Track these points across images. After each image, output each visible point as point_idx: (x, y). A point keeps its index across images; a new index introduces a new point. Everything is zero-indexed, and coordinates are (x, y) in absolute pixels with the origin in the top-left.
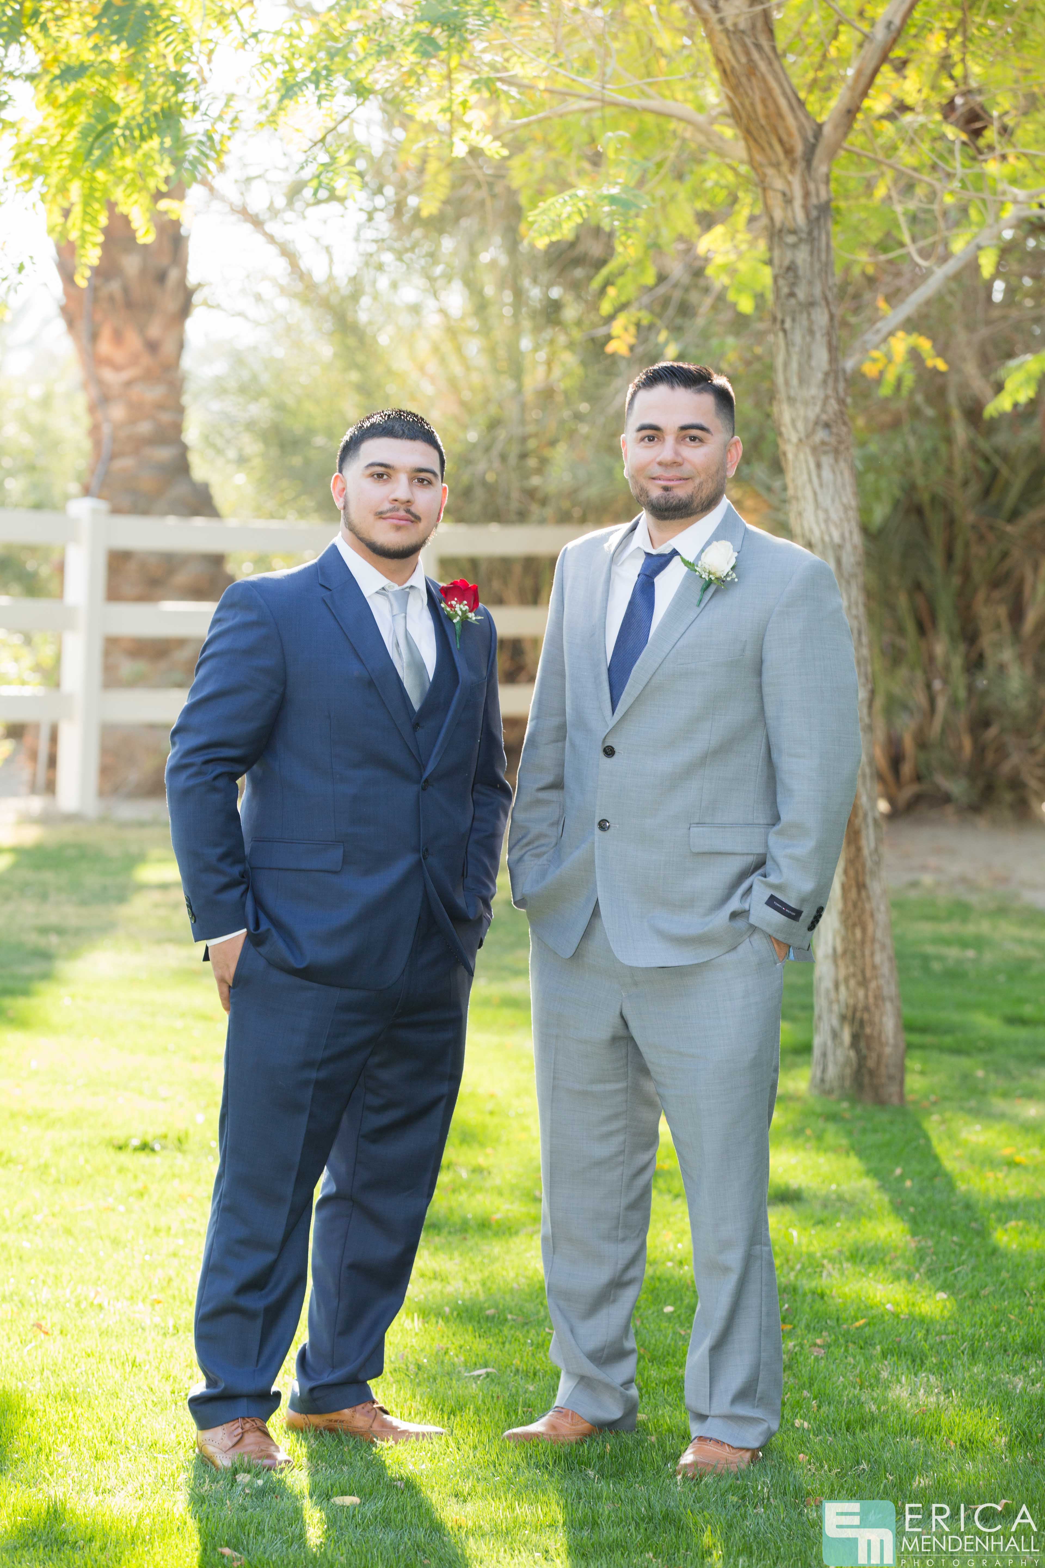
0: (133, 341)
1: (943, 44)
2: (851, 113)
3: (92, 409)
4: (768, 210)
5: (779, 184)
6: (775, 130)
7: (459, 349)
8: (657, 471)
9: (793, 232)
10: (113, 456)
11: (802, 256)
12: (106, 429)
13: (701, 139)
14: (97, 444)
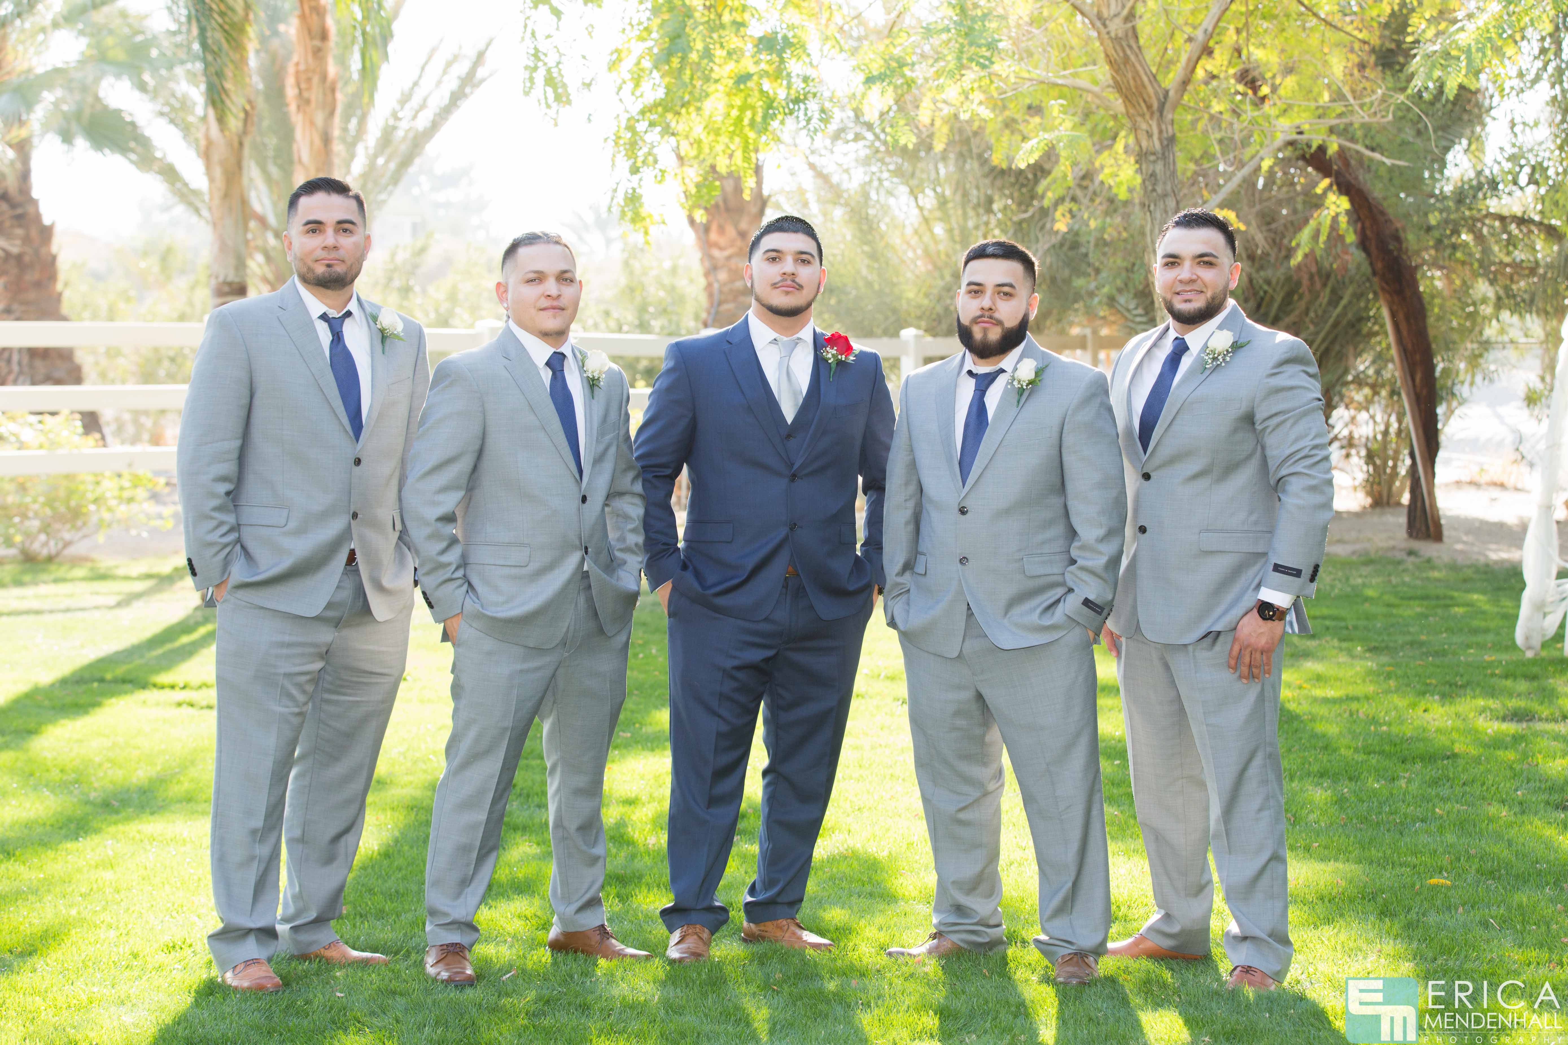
0: (731, 231)
1: (1235, 38)
2: (1185, 83)
3: (707, 274)
4: (1138, 141)
5: (1144, 126)
6: (1141, 95)
7: (930, 230)
9: (1154, 154)
10: (720, 303)
11: (1159, 168)
12: (716, 286)
13: (1097, 101)
14: (711, 295)
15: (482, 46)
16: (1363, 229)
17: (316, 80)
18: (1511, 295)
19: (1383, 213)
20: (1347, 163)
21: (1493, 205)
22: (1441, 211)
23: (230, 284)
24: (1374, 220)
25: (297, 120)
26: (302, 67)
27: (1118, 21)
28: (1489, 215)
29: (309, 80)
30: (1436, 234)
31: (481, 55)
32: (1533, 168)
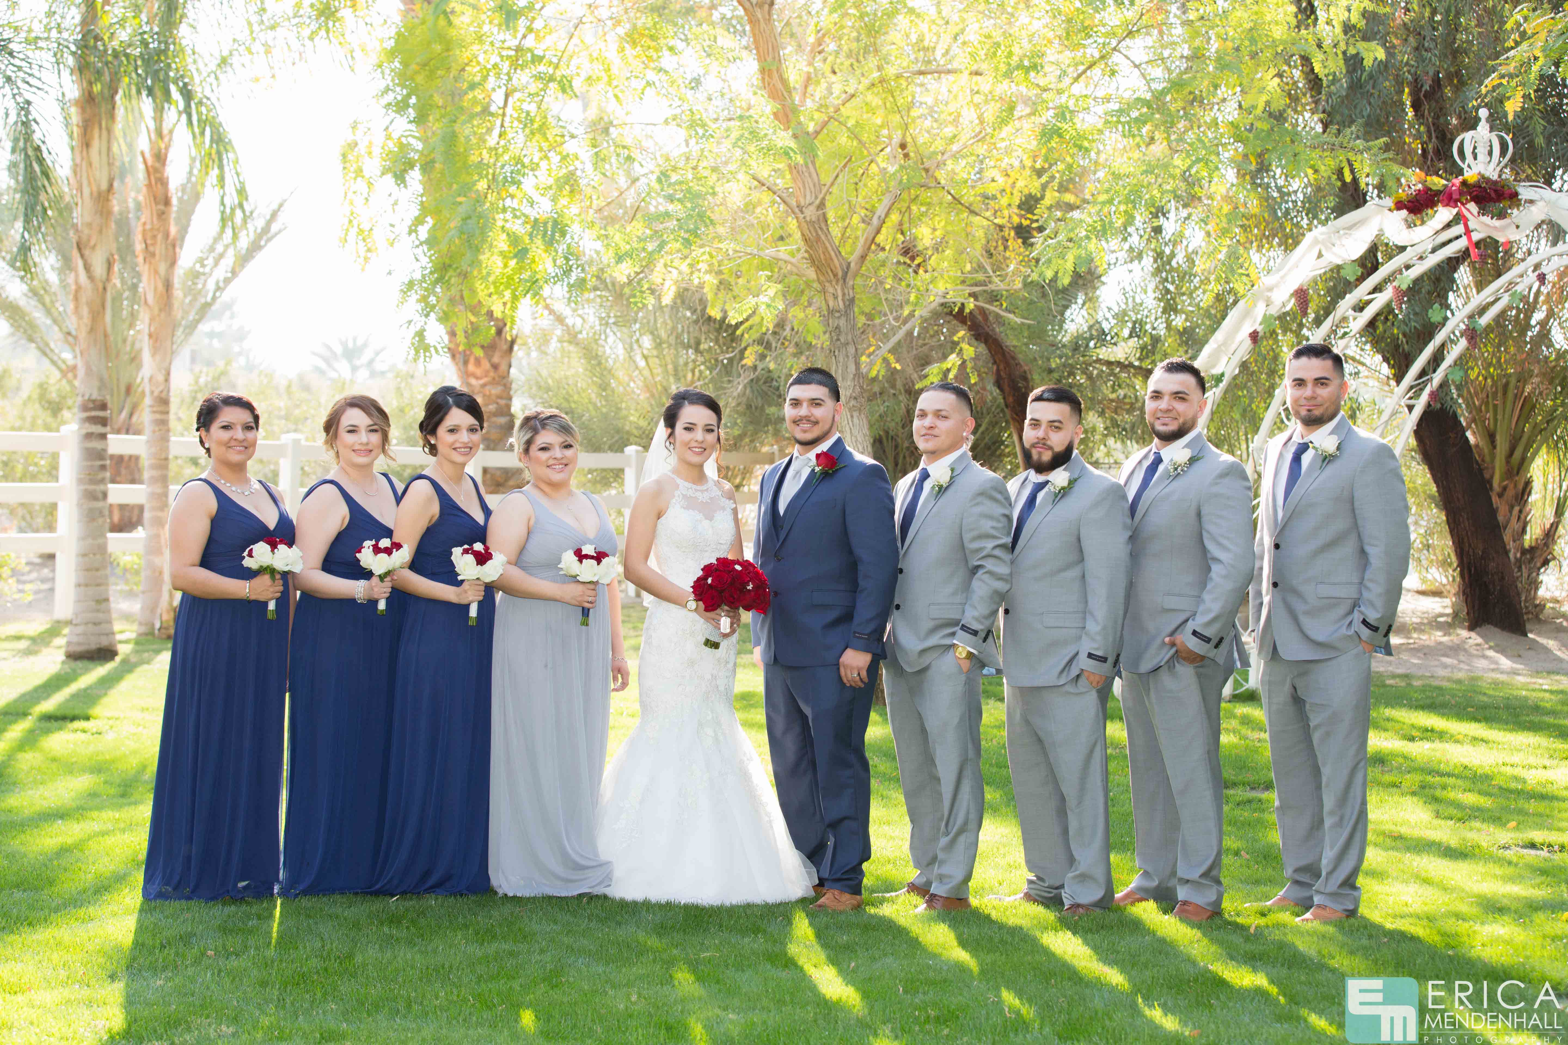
0: (485, 364)
2: (863, 257)
4: (826, 302)
5: (831, 290)
6: (829, 266)
8: (1303, 402)
9: (838, 312)
11: (842, 322)
13: (796, 271)
15: (275, 206)
16: (998, 370)
17: (160, 237)
18: (1115, 424)
19: (1014, 358)
20: (986, 318)
21: (1104, 353)
22: (1060, 357)
23: (94, 401)
24: (1007, 364)
25: (143, 269)
26: (148, 227)
27: (812, 208)
28: (1098, 361)
29: (154, 237)
30: (1056, 375)
31: (274, 215)
32: (1135, 323)
